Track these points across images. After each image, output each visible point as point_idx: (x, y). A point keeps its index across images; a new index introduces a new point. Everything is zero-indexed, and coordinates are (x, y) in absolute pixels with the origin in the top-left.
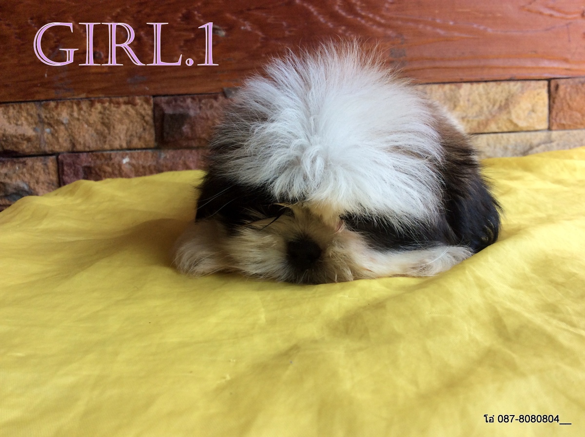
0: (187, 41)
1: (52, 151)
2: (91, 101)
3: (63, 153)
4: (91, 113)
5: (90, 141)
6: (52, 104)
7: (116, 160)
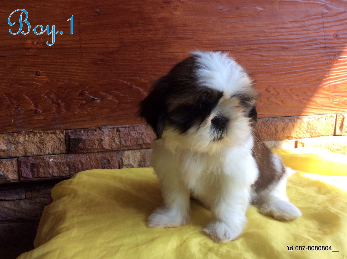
0: (81, 105)
1: (15, 156)
2: (34, 132)
3: (20, 157)
4: (34, 138)
5: (34, 151)
6: (16, 134)
7: (46, 160)
